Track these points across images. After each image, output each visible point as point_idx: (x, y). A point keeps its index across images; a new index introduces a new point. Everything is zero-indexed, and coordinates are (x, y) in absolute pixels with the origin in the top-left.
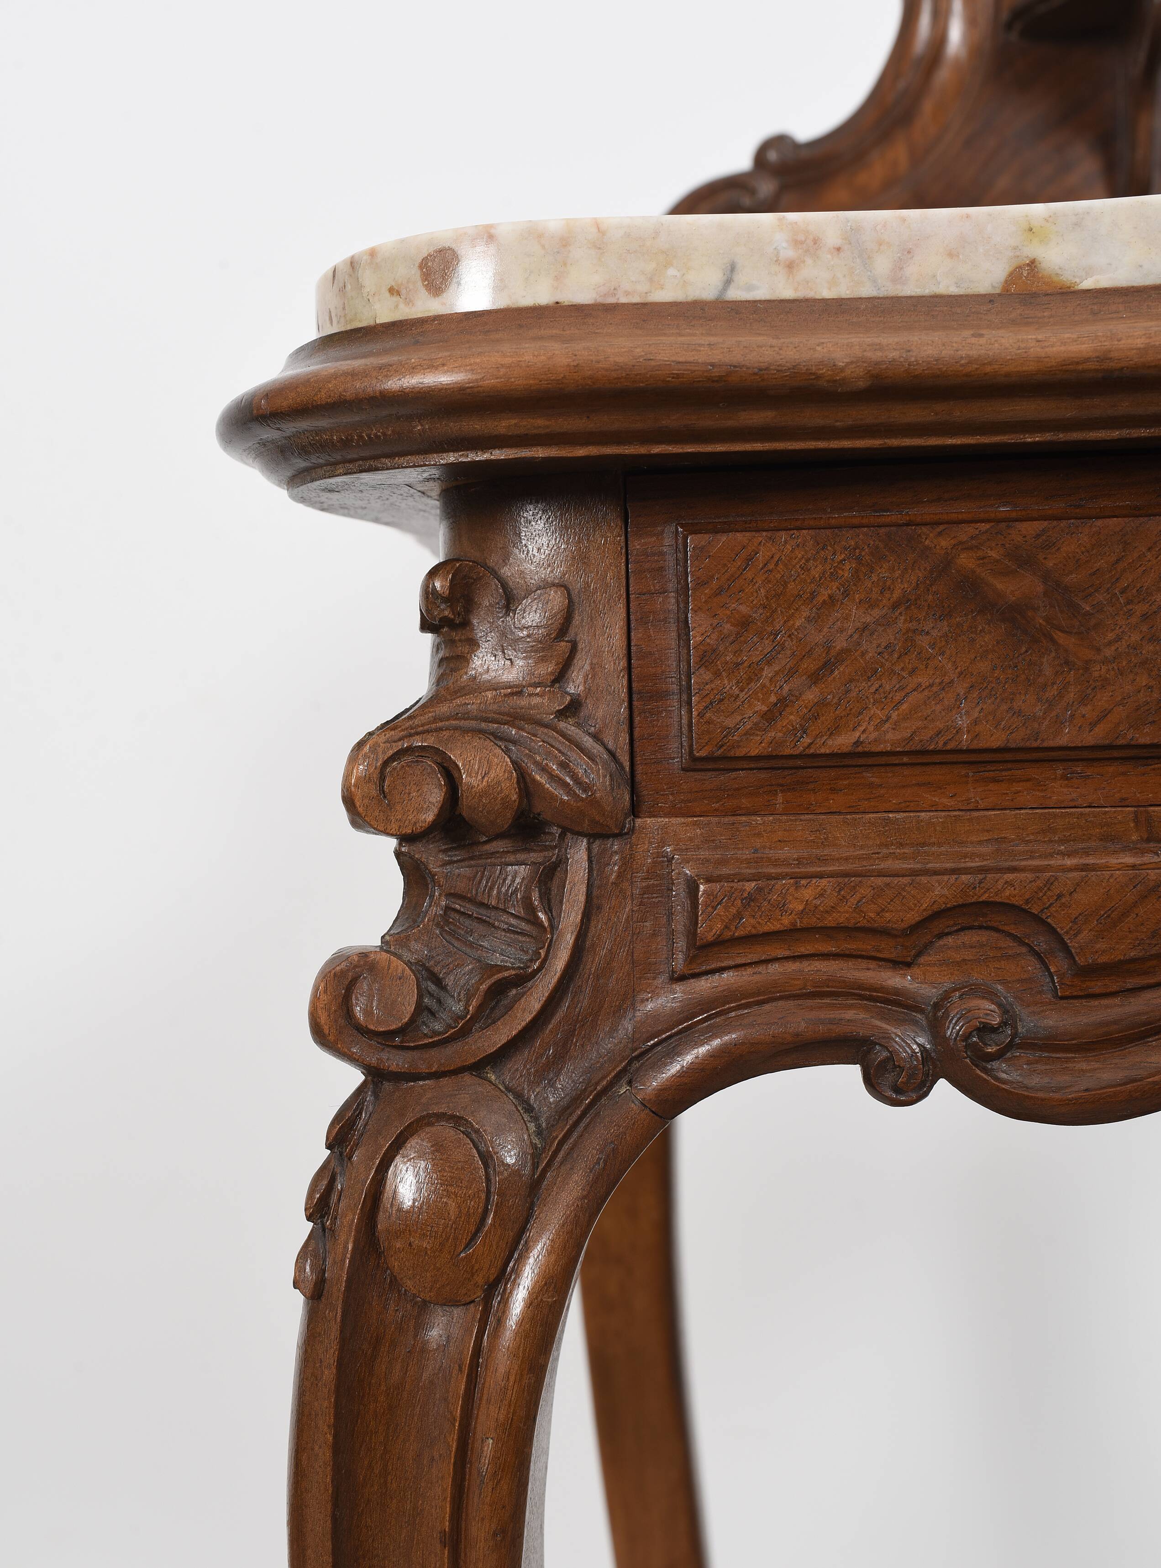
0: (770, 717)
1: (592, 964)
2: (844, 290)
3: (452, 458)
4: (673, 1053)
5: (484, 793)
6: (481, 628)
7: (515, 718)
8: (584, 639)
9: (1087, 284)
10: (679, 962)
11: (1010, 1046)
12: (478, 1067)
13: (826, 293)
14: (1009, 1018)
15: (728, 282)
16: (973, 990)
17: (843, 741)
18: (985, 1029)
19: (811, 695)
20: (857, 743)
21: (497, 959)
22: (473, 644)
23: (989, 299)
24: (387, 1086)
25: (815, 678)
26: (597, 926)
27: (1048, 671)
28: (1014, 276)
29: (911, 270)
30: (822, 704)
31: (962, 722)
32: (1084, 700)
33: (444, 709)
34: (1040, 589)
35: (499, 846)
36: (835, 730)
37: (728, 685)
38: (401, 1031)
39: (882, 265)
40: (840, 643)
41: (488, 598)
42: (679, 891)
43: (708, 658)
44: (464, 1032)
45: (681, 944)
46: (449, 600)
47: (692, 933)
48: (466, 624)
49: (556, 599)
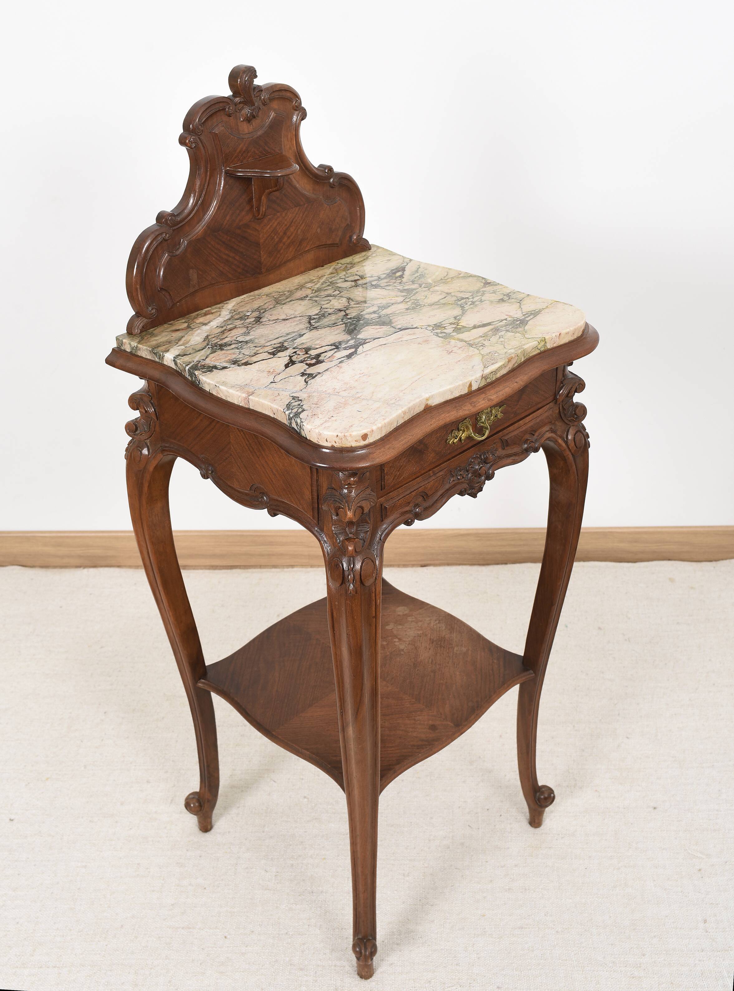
27: (424, 457)
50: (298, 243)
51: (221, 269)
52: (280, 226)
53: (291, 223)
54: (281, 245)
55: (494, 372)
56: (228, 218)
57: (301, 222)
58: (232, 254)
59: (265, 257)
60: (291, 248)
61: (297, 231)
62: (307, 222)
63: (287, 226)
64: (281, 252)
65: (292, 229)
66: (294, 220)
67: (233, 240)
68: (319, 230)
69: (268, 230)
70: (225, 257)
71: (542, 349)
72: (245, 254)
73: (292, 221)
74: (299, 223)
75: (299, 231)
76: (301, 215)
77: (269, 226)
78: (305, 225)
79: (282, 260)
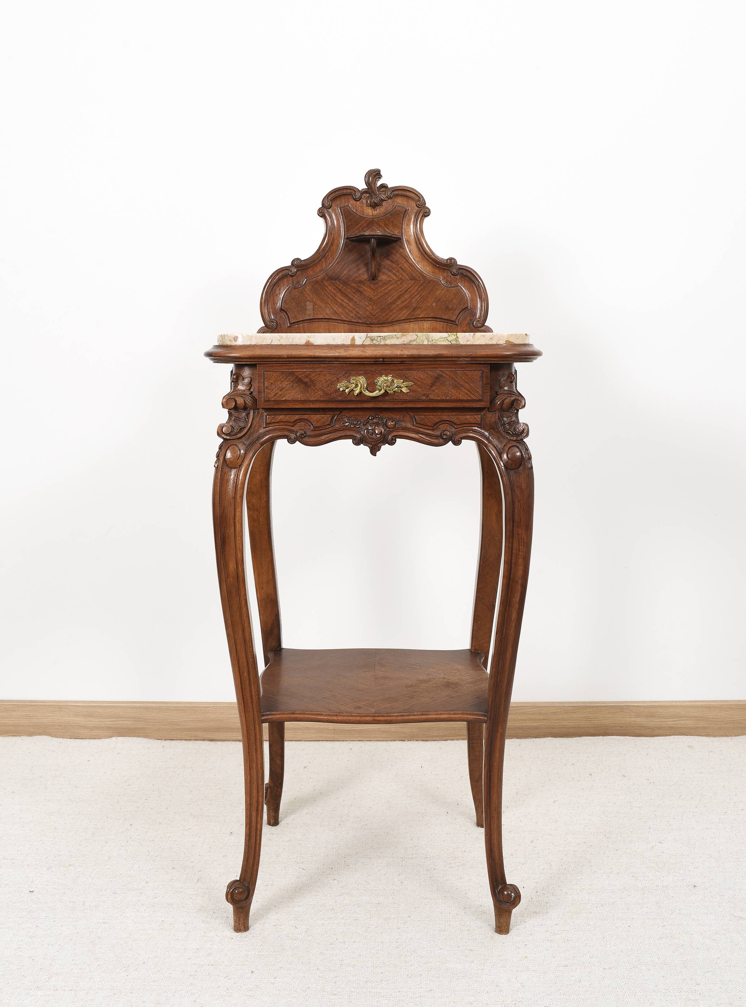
0: (275, 395)
1: (253, 426)
2: (286, 343)
3: (237, 363)
4: (263, 437)
5: (240, 404)
6: (240, 382)
7: (244, 394)
8: (253, 384)
9: (315, 344)
10: (264, 426)
11: (305, 436)
12: (238, 439)
13: (284, 344)
14: (305, 432)
15: (271, 342)
16: (301, 430)
17: (284, 399)
18: (302, 434)
19: (280, 393)
20: (286, 399)
21: (241, 425)
22: (239, 384)
23: (303, 346)
24: (227, 441)
25: (281, 391)
26: (254, 421)
27: (310, 391)
28: (306, 342)
29: (294, 341)
30: (281, 394)
31: (299, 397)
32: (314, 394)
33: (235, 393)
34: (309, 380)
35: (241, 410)
36: (283, 397)
37: (270, 391)
38: (228, 434)
39: (291, 340)
40: (284, 386)
41: (241, 379)
42: (265, 417)
43: (267, 387)
44: (237, 434)
45: (265, 424)
46: (236, 379)
47: (266, 422)
48: (238, 382)
49: (249, 379)
50: (412, 309)
51: (335, 309)
52: (394, 291)
53: (406, 292)
54: (394, 306)
55: (382, 337)
56: (345, 272)
57: (416, 294)
58: (346, 300)
59: (377, 311)
60: (404, 311)
61: (412, 299)
62: (423, 294)
63: (402, 293)
64: (394, 311)
65: (406, 296)
66: (409, 290)
67: (349, 290)
68: (434, 304)
69: (382, 291)
70: (339, 300)
71: (454, 342)
72: (358, 303)
73: (407, 290)
74: (414, 293)
75: (414, 300)
76: (417, 288)
77: (383, 288)
78: (420, 296)
79: (394, 318)
